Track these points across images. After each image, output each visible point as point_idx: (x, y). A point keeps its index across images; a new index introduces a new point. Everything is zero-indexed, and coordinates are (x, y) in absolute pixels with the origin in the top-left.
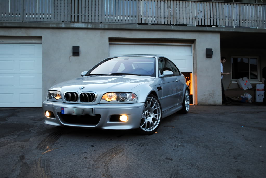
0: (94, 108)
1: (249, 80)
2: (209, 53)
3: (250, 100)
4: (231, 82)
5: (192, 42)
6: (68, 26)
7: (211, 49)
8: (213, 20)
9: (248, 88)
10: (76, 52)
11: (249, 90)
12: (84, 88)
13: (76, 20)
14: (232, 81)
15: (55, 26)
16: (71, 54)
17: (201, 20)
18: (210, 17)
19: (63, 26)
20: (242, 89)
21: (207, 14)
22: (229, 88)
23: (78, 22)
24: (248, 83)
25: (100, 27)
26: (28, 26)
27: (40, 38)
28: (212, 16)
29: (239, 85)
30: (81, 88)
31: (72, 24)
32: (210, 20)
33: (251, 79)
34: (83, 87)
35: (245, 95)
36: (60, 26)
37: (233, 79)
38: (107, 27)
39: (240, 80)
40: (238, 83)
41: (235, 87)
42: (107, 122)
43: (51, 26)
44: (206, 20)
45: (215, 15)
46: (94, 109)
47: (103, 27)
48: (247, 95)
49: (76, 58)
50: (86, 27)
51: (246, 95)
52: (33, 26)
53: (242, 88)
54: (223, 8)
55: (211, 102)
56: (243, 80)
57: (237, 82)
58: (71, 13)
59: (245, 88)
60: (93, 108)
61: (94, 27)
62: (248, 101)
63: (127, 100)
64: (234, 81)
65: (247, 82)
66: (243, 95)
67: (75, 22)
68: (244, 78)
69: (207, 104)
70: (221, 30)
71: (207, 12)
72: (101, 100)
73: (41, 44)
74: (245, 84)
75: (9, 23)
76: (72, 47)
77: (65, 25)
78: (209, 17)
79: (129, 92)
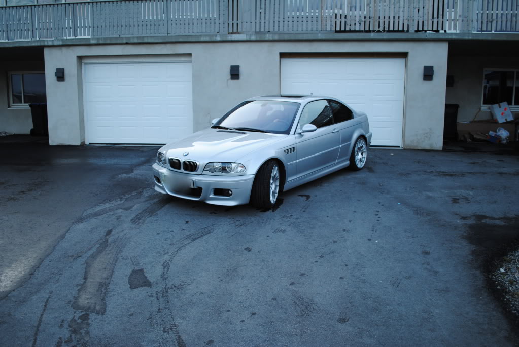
1: (511, 106)
2: (428, 74)
3: (504, 140)
4: (480, 109)
5: (404, 55)
6: (224, 39)
7: (432, 67)
8: (438, 22)
9: (506, 119)
10: (235, 73)
11: (507, 122)
12: (188, 154)
13: (235, 30)
14: (482, 108)
15: (207, 39)
16: (230, 77)
17: (418, 22)
18: (433, 18)
19: (218, 39)
20: (496, 122)
21: (428, 12)
22: (476, 119)
23: (238, 33)
24: (508, 112)
25: (267, 39)
26: (174, 40)
27: (190, 55)
28: (435, 15)
29: (492, 114)
30: (185, 154)
31: (229, 36)
32: (433, 22)
33: (515, 104)
35: (497, 130)
36: (214, 39)
37: (484, 103)
38: (276, 38)
39: (496, 106)
40: (491, 112)
41: (486, 117)
42: (210, 196)
43: (203, 39)
44: (425, 23)
45: (442, 13)
46: (195, 182)
47: (271, 39)
48: (501, 131)
49: (235, 81)
50: (248, 39)
51: (499, 131)
52: (181, 40)
53: (496, 120)
54: (456, 3)
55: (426, 145)
56: (500, 107)
57: (489, 109)
58: (229, 20)
59: (501, 120)
60: (194, 180)
61: (258, 39)
62: (500, 141)
63: (232, 172)
64: (485, 108)
65: (505, 109)
66: (496, 132)
67: (233, 33)
68: (501, 104)
69: (419, 148)
70: (450, 37)
71: (428, 9)
72: (204, 170)
73: (191, 62)
74: (503, 114)
75: (151, 37)
76: (230, 67)
77: (220, 37)
78: (431, 17)
79: (235, 163)
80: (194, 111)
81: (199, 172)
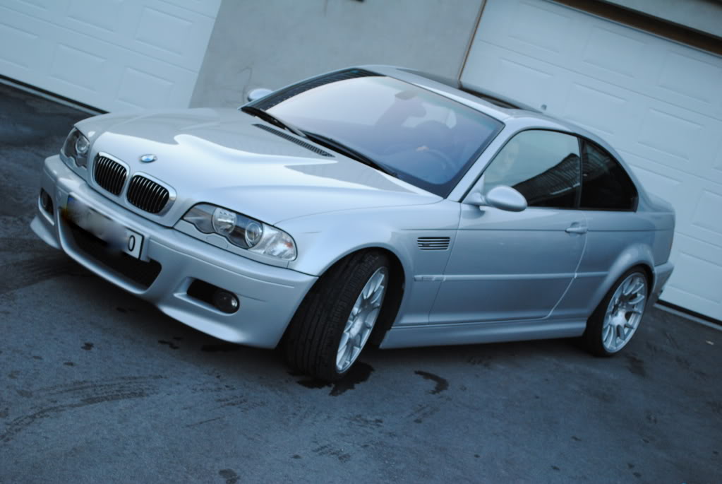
0: (150, 238)
12: (153, 161)
30: (144, 158)
34: (151, 158)
42: (176, 295)
46: (149, 242)
60: (146, 236)
63: (258, 248)
72: (182, 218)
79: (273, 226)
80: (212, 48)
81: (167, 219)
